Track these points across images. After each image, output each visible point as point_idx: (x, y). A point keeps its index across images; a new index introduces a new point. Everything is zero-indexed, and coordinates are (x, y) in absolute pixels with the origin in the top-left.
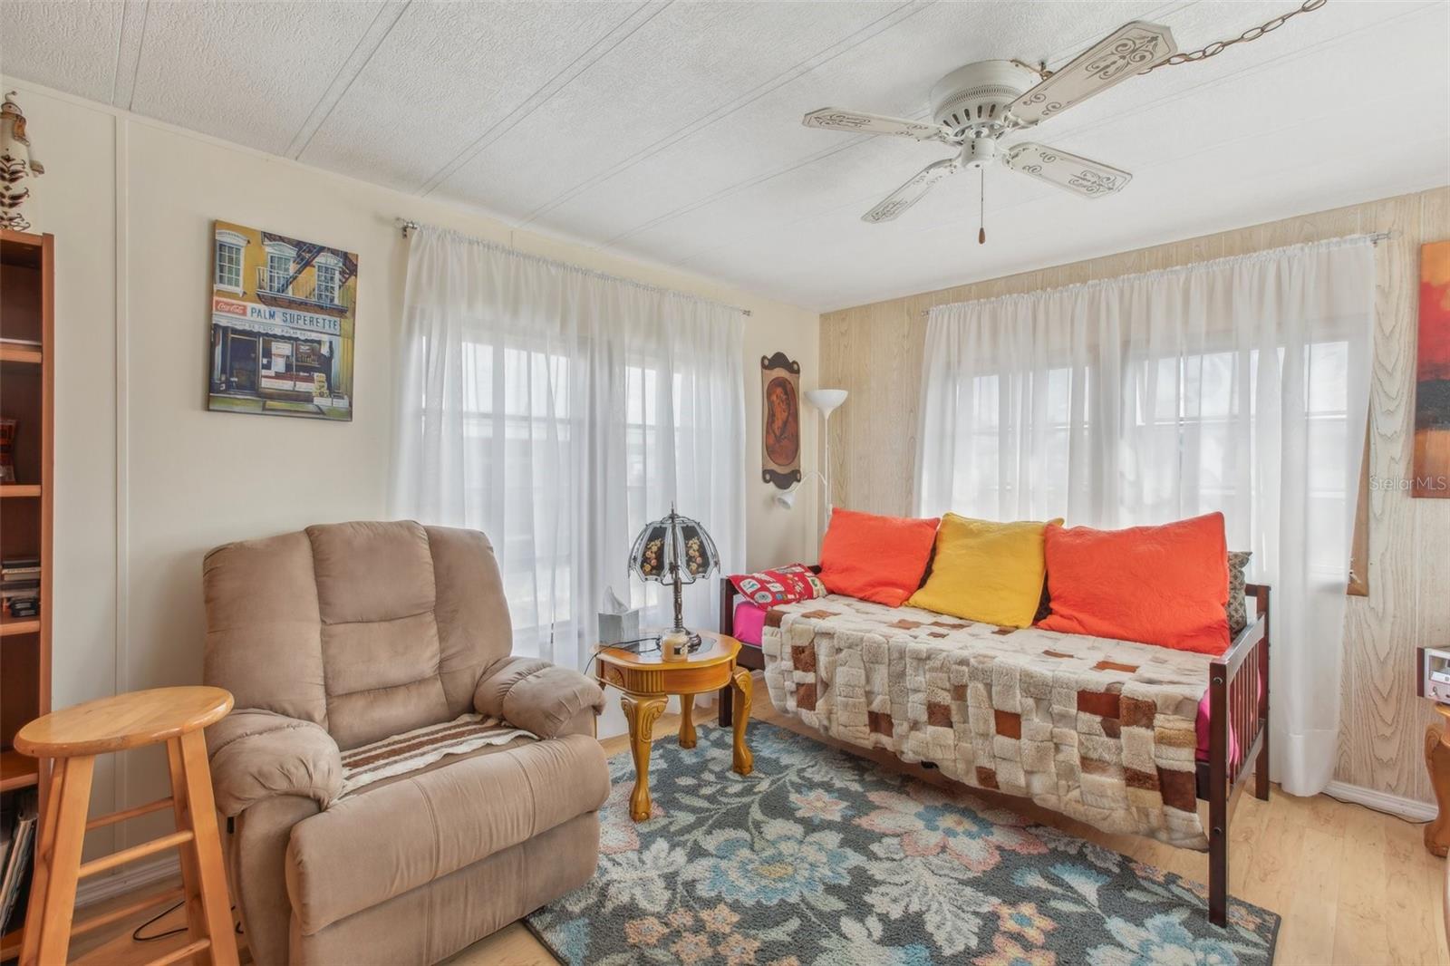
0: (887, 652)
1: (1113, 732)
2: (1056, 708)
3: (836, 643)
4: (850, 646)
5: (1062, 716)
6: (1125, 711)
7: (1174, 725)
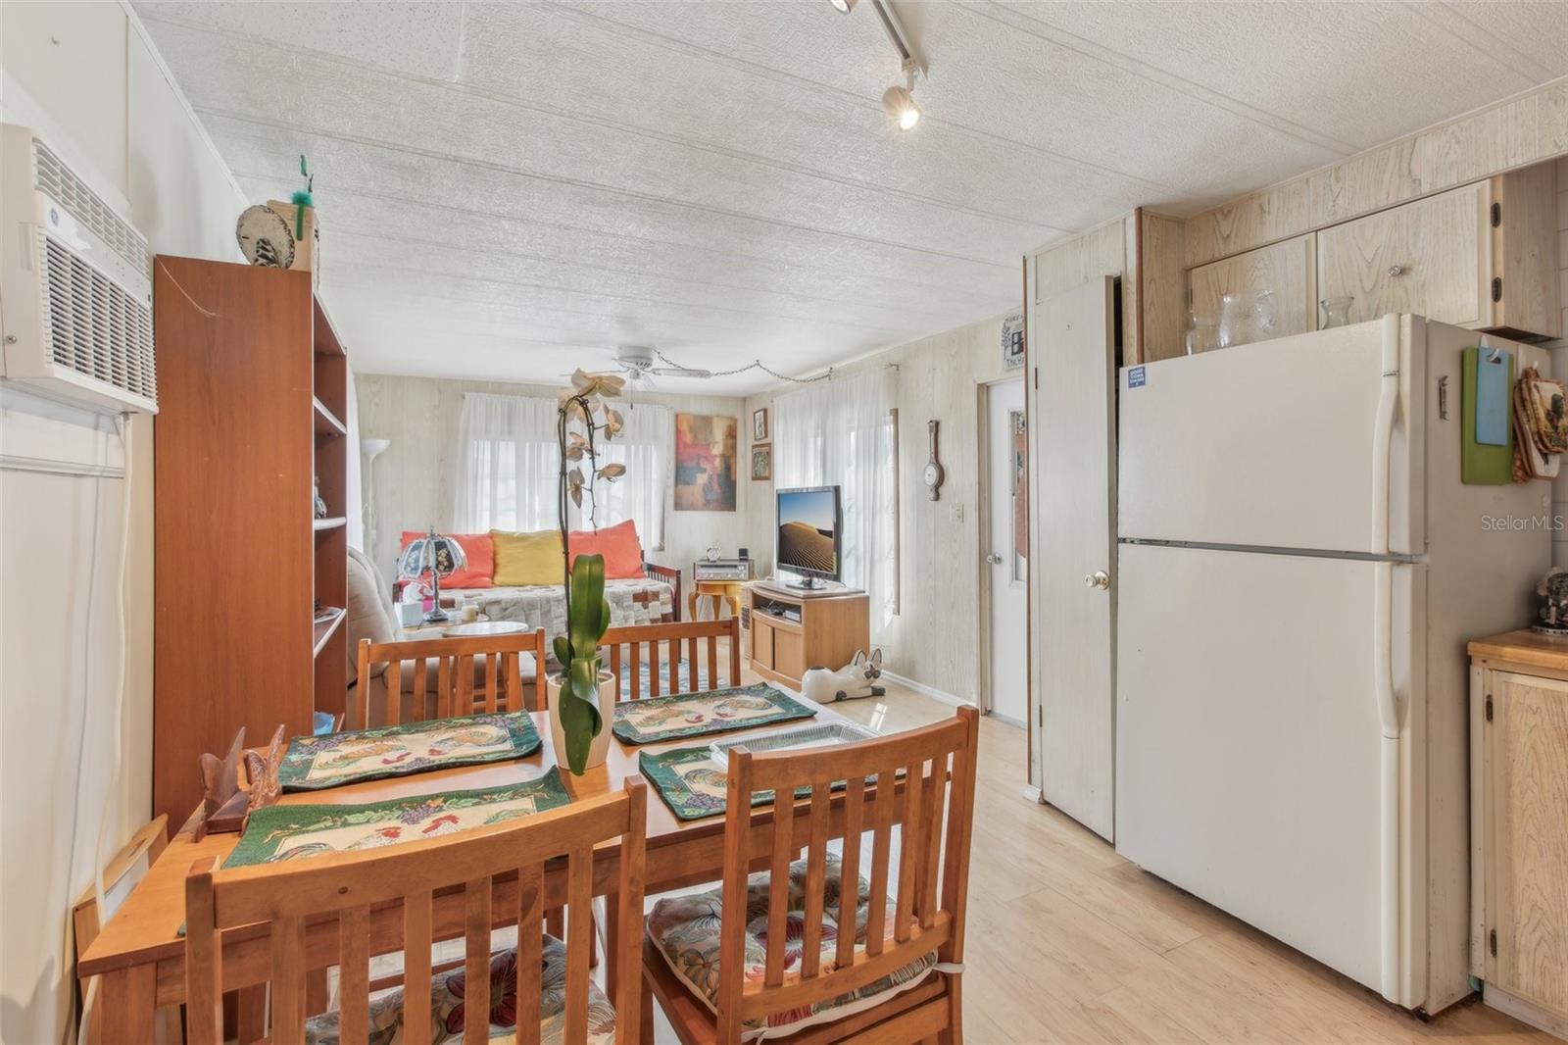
1: (646, 607)
2: (625, 604)
3: (503, 605)
4: (514, 605)
5: (628, 607)
6: (650, 597)
7: (666, 597)
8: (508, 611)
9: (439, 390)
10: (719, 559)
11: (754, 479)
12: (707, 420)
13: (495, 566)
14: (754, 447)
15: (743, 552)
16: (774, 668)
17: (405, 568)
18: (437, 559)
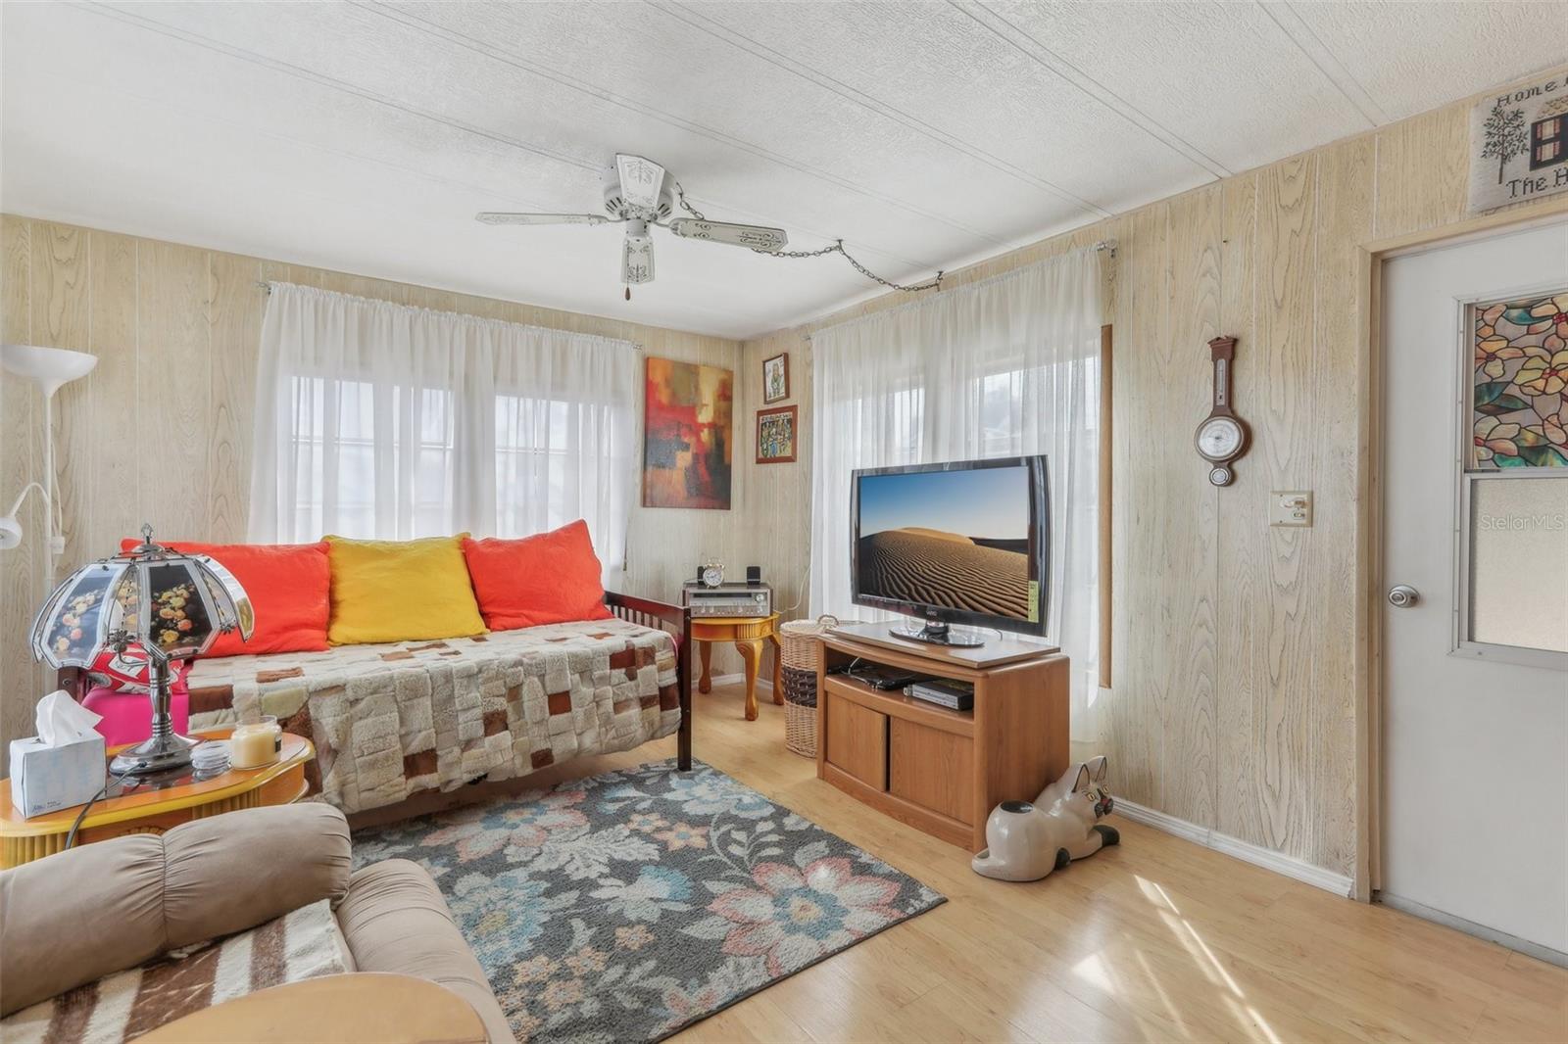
0: (429, 681)
1: (632, 677)
2: (597, 674)
3: (350, 694)
4: (375, 692)
5: (601, 678)
6: (640, 659)
7: (666, 656)
8: (362, 705)
9: (215, 274)
10: (724, 585)
11: (759, 461)
12: (691, 370)
13: (333, 603)
14: (760, 413)
15: (753, 573)
16: (887, 788)
17: (51, 643)
18: (154, 615)
